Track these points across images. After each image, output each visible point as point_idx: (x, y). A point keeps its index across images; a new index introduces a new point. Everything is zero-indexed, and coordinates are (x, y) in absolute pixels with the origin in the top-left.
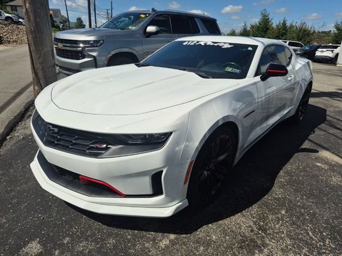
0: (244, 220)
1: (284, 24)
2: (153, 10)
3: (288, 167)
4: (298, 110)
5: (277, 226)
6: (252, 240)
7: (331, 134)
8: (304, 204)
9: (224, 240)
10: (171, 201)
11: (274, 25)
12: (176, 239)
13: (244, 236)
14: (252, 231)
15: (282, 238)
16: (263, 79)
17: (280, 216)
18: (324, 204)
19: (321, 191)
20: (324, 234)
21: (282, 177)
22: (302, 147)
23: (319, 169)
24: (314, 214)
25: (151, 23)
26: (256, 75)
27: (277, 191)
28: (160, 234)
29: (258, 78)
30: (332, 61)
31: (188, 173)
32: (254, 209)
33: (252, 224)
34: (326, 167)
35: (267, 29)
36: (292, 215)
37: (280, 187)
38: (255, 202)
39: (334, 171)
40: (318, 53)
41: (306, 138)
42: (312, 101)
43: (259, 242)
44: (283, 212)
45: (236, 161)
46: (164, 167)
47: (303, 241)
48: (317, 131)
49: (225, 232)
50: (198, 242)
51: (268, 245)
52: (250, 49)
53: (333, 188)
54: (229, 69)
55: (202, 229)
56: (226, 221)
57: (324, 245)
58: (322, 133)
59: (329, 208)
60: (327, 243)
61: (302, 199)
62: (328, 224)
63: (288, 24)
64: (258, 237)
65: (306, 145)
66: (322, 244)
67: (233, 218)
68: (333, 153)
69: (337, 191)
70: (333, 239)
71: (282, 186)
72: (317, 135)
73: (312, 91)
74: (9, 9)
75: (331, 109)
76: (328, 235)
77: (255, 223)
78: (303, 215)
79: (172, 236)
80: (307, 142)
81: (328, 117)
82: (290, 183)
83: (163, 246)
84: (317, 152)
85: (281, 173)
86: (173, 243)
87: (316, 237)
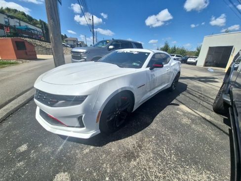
0: (132, 140)
1: (175, 47)
2: (113, 39)
3: (162, 112)
4: (172, 85)
5: (148, 145)
6: (132, 153)
7: (188, 97)
8: (165, 133)
9: (117, 151)
10: (90, 130)
11: (170, 48)
12: (94, 149)
13: (129, 150)
14: (134, 147)
15: (148, 153)
16: (151, 69)
17: (151, 139)
18: (176, 134)
19: (176, 126)
20: (172, 151)
21: (158, 118)
22: (172, 102)
23: (178, 114)
24: (169, 140)
25: (111, 45)
26: (147, 67)
27: (153, 125)
28: (86, 146)
29: (148, 69)
30: (195, 64)
31: (98, 117)
32: (139, 135)
33: (135, 142)
34: (181, 113)
35: (167, 49)
36: (158, 139)
37: (155, 123)
38: (140, 130)
39: (185, 116)
40: (189, 60)
41: (175, 98)
42: (180, 81)
43: (136, 154)
44: (153, 137)
45: (134, 110)
46: (83, 114)
47: (160, 155)
48: (181, 95)
49: (119, 147)
50: (104, 152)
51: (140, 156)
52: (147, 54)
53: (183, 125)
54: (134, 64)
55: (108, 144)
56: (122, 141)
57: (170, 159)
58: (183, 96)
59: (178, 136)
60: (172, 157)
61: (165, 130)
62: (176, 146)
63: (176, 47)
64: (136, 151)
65: (174, 102)
66: (169, 157)
67: (126, 139)
68: (187, 106)
69: (184, 127)
70: (176, 155)
71: (157, 123)
72: (181, 97)
73: (181, 76)
74: (65, 41)
75: (190, 85)
76: (174, 152)
77: (137, 143)
78: (163, 139)
79: (92, 147)
80: (175, 100)
81: (187, 89)
82: (161, 121)
83: (85, 153)
84: (179, 105)
85: (158, 116)
86: (91, 151)
87: (167, 153)
